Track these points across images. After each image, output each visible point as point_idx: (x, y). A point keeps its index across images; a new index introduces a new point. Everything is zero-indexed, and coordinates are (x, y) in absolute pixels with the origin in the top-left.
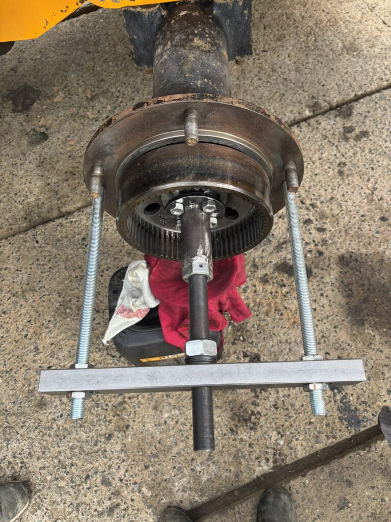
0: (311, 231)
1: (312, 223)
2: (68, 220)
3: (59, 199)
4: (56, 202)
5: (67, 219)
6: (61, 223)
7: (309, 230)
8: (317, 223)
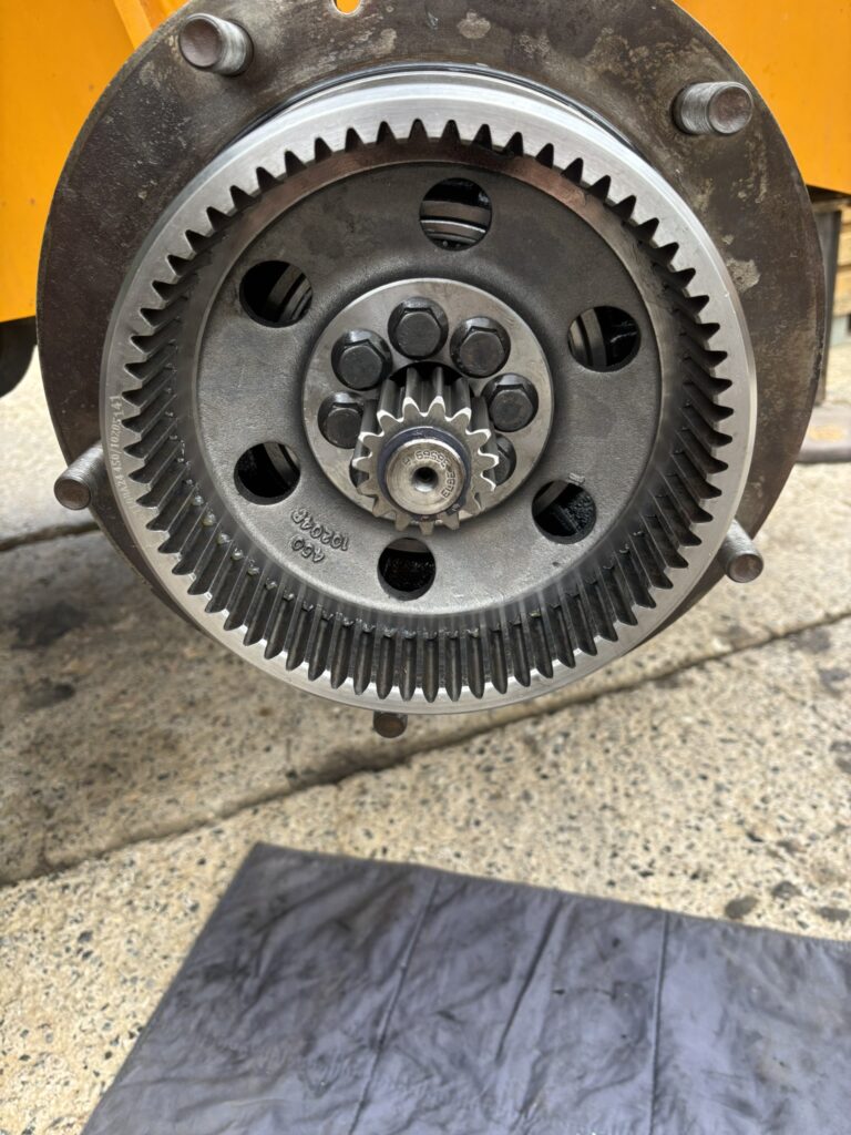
0: (802, 917)
1: (799, 893)
2: (59, 883)
3: (51, 828)
4: (40, 835)
5: (53, 880)
6: (33, 890)
7: (796, 914)
8: (816, 893)
